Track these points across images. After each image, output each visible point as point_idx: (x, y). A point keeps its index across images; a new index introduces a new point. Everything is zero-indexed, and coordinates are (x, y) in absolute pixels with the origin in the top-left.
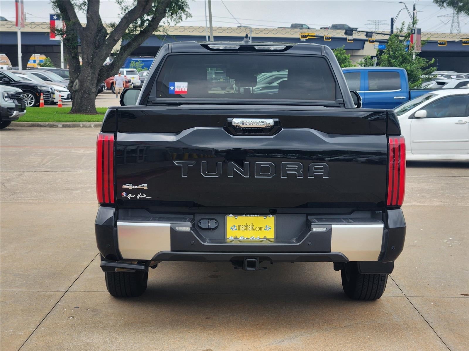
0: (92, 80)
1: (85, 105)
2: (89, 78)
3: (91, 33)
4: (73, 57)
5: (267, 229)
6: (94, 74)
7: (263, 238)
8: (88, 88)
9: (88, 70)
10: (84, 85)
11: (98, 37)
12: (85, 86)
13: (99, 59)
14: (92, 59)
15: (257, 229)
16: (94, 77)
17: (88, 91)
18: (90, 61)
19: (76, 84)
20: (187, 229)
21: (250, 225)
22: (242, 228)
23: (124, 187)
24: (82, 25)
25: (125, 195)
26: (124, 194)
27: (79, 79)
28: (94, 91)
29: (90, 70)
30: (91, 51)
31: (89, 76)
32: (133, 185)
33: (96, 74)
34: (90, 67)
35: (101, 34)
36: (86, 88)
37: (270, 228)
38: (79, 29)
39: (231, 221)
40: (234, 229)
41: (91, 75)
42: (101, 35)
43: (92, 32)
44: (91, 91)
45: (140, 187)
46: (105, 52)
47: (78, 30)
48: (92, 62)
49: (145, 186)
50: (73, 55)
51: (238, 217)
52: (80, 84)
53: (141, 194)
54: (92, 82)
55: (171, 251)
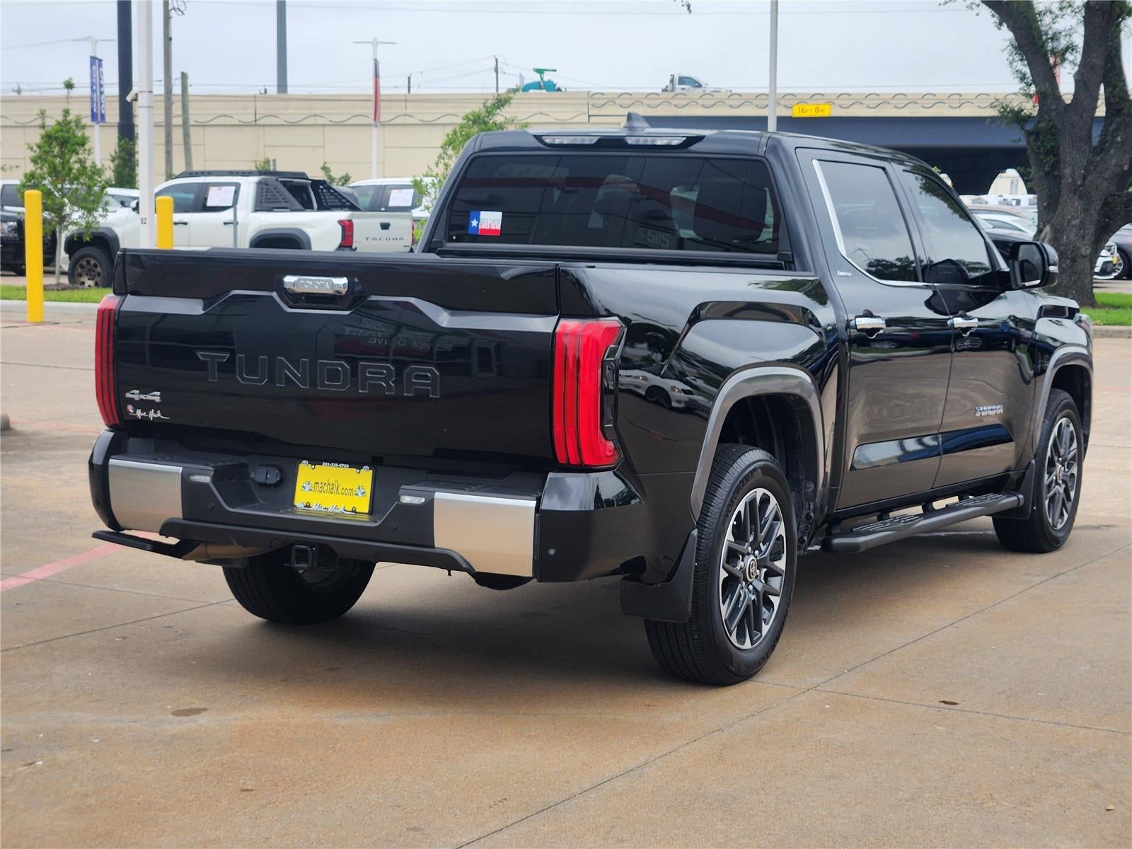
0: (1082, 225)
1: (1063, 285)
2: (1074, 222)
3: (1081, 117)
4: (1047, 174)
5: (360, 494)
6: (1088, 212)
7: (351, 510)
8: (1071, 246)
9: (1074, 203)
10: (1062, 237)
11: (1114, 126)
12: (1065, 241)
13: (1099, 177)
14: (1084, 179)
15: (343, 491)
16: (1088, 219)
17: (1071, 253)
18: (1079, 183)
19: (1045, 237)
20: (207, 479)
21: (335, 483)
22: (320, 487)
23: (128, 395)
24: (1064, 97)
25: (132, 411)
26: (130, 408)
27: (1052, 225)
28: (1086, 251)
29: (1077, 203)
30: (1082, 159)
31: (1073, 218)
32: (140, 393)
33: (1093, 213)
34: (1077, 197)
35: (1122, 118)
36: (1066, 246)
37: (364, 493)
38: (1053, 107)
39: (307, 473)
40: (307, 489)
41: (1081, 213)
42: (1120, 119)
43: (1084, 114)
44: (1079, 254)
45: (149, 397)
46: (1114, 162)
47: (1054, 110)
48: (1082, 185)
49: (156, 396)
50: (1046, 169)
51: (317, 466)
52: (1053, 236)
53: (153, 410)
54: (1082, 231)
55: (184, 518)
